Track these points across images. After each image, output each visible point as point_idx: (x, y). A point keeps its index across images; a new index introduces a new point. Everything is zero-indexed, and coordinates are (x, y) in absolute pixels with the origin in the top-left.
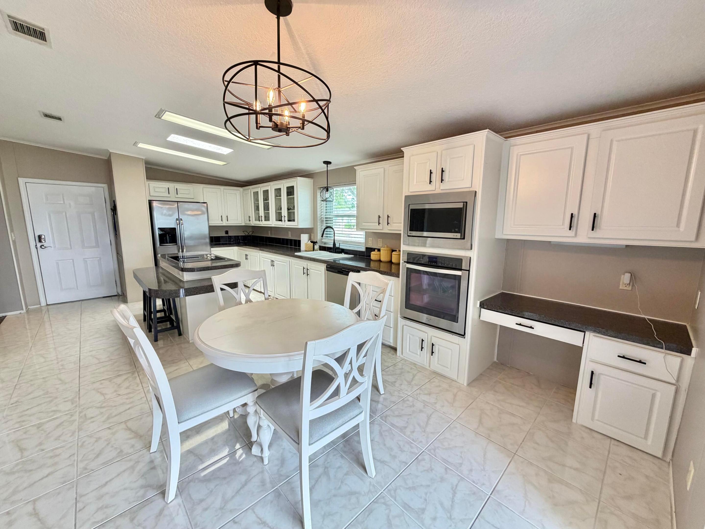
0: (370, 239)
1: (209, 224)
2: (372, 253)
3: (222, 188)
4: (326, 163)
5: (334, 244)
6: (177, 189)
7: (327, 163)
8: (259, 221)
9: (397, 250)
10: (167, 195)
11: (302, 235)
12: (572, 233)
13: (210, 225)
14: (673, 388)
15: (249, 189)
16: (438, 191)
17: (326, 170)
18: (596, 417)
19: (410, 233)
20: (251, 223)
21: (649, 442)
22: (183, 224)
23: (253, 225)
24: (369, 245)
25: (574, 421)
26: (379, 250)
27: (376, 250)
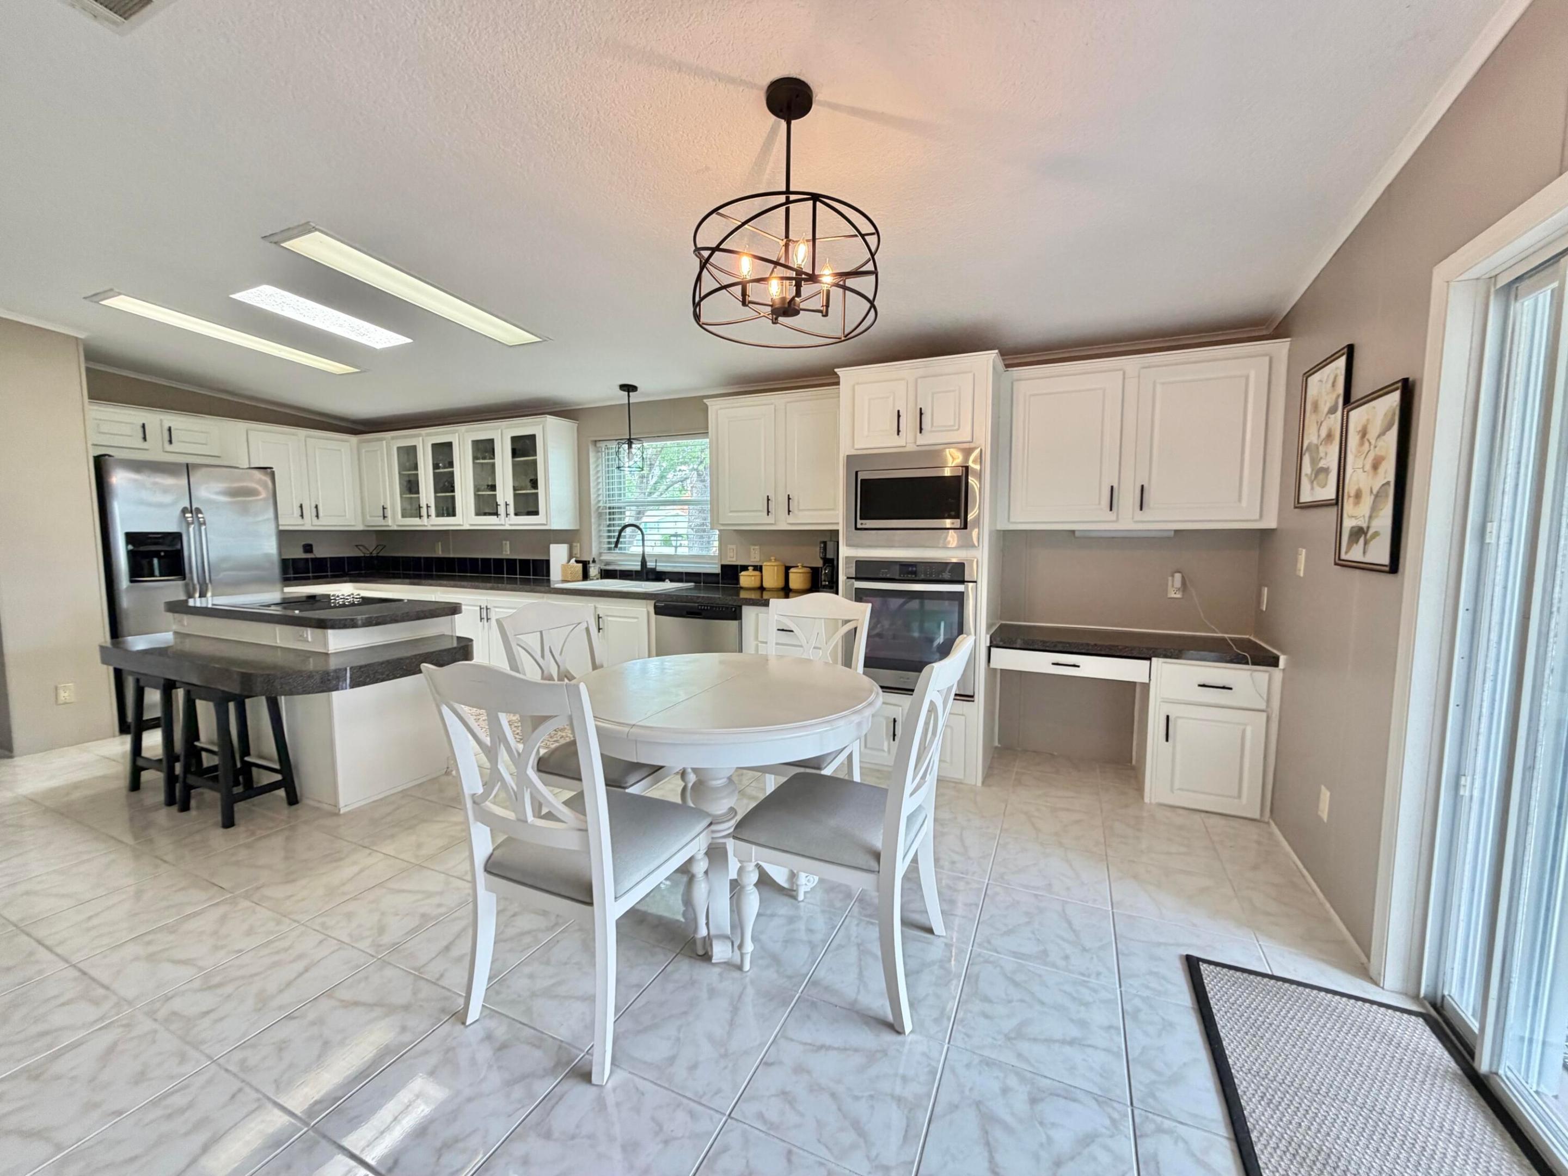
0: (730, 546)
1: (278, 525)
2: (743, 573)
3: (302, 433)
4: (626, 388)
5: (644, 562)
6: (170, 429)
7: (628, 388)
8: (420, 517)
9: (799, 564)
10: (139, 443)
11: (553, 547)
12: (1112, 516)
13: (281, 528)
14: (1264, 715)
15: (381, 440)
16: (911, 448)
17: (627, 402)
18: (1177, 785)
19: (862, 524)
20: (390, 524)
21: (1244, 800)
22: (204, 523)
23: (396, 528)
24: (729, 559)
25: (1147, 800)
26: (759, 568)
27: (749, 568)
